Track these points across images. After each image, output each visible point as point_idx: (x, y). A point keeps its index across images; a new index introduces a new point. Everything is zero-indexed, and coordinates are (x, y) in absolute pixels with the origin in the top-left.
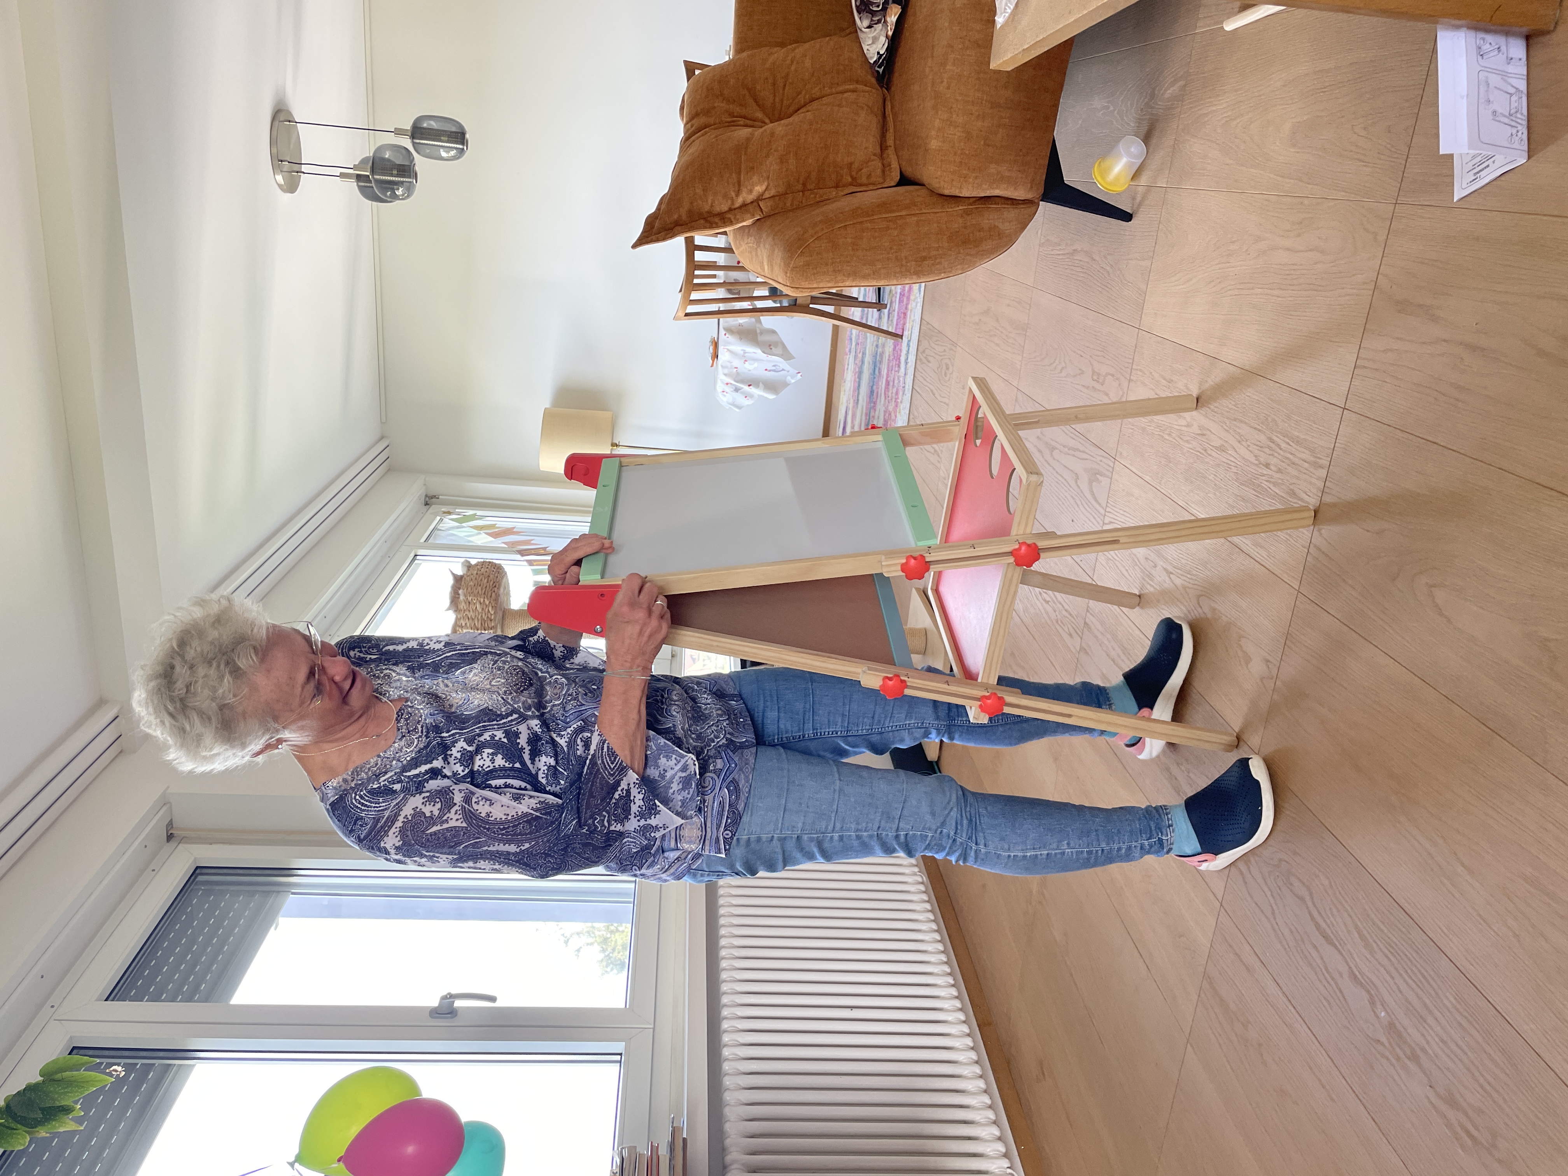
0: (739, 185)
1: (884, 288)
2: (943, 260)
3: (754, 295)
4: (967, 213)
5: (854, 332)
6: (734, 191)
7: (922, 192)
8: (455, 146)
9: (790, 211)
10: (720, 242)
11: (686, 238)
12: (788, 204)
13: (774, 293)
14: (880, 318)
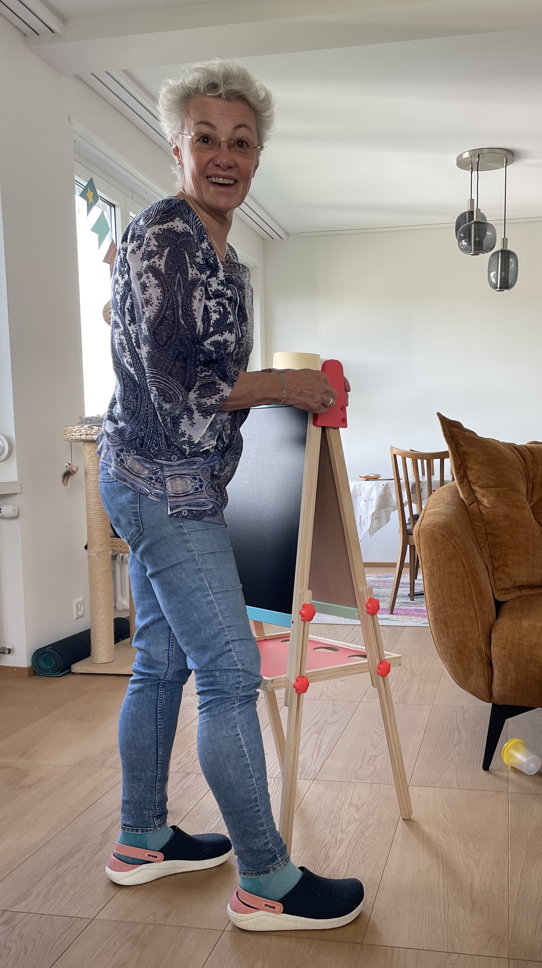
0: (486, 487)
1: (423, 597)
2: (446, 637)
3: (413, 504)
4: (480, 652)
5: (393, 579)
6: (482, 484)
7: (492, 618)
8: (499, 282)
9: (472, 525)
10: (448, 476)
11: (447, 452)
12: (476, 523)
13: (415, 518)
14: (404, 596)
